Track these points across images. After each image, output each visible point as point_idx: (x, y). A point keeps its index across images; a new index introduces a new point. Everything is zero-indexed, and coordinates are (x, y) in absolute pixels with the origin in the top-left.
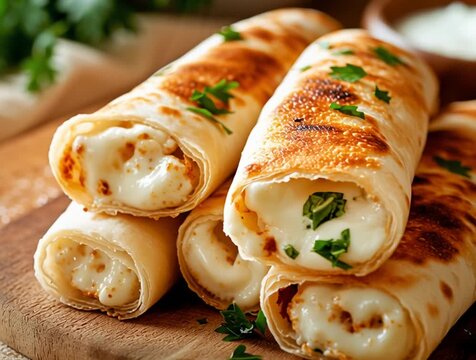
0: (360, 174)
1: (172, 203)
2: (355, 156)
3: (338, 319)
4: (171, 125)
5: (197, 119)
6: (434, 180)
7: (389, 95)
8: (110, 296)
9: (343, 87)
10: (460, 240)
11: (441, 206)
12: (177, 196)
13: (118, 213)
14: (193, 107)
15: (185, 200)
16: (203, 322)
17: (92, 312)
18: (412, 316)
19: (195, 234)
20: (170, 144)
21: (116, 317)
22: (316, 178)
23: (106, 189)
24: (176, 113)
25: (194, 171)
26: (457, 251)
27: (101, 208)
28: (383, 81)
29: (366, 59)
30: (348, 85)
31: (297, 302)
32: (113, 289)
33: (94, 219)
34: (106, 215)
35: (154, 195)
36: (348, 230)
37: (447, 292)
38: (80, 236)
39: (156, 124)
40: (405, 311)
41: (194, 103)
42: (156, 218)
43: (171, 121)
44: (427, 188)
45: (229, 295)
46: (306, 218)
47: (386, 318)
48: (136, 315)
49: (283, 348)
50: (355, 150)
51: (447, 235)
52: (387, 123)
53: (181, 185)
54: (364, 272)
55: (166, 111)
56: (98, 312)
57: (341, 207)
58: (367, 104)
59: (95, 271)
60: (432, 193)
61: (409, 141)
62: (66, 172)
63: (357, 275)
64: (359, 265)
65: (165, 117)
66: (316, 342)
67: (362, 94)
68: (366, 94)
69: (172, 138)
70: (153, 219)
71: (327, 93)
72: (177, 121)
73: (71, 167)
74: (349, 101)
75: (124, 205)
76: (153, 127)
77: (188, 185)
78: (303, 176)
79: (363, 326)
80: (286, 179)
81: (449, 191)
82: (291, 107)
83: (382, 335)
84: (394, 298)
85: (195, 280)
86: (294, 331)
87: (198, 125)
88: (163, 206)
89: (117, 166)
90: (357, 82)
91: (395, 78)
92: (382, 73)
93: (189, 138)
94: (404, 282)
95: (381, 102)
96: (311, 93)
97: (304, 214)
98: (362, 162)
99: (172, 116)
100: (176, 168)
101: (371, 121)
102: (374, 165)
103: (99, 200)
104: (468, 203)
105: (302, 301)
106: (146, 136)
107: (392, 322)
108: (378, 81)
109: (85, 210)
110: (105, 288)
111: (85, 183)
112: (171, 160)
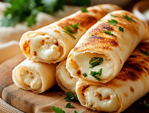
0: (106, 52)
1: (54, 59)
2: (106, 46)
3: (98, 96)
4: (56, 35)
5: (65, 34)
6: (138, 57)
7: (124, 29)
8: (33, 86)
9: (110, 26)
10: (141, 75)
11: (138, 64)
12: (56, 57)
13: (39, 61)
14: (65, 31)
15: (58, 58)
16: (61, 96)
17: (29, 91)
18: (119, 96)
19: (61, 69)
20: (55, 41)
21: (35, 93)
22: (93, 52)
23: (35, 54)
24: (59, 32)
25: (61, 50)
26: (138, 78)
27: (34, 60)
28: (124, 25)
29: (121, 19)
30: (112, 26)
31: (87, 90)
32: (35, 84)
33: (32, 63)
34: (35, 62)
35: (49, 56)
36: (102, 69)
37: (132, 90)
38: (26, 67)
39: (52, 35)
40: (117, 95)
41: (66, 29)
42: (49, 63)
43: (56, 34)
44: (135, 59)
45: (70, 88)
46: (90, 65)
47: (111, 96)
48: (41, 92)
49: (82, 104)
50: (106, 45)
51: (136, 73)
52: (121, 38)
53: (57, 54)
54: (105, 82)
55: (56, 31)
56: (31, 91)
57: (101, 62)
58: (116, 31)
59: (31, 78)
60: (136, 60)
61: (127, 43)
62: (25, 48)
63: (103, 83)
64: (104, 80)
65: (55, 33)
66: (91, 103)
67: (115, 29)
68: (116, 29)
69: (56, 39)
70: (48, 64)
71: (104, 28)
72: (58, 34)
73: (27, 47)
74: (110, 31)
75: (41, 59)
76: (51, 36)
77: (59, 54)
78: (89, 52)
79: (105, 99)
80: (84, 52)
81: (141, 60)
82: (93, 31)
83: (109, 102)
84: (114, 90)
85: (61, 83)
86: (85, 100)
87: (65, 36)
88: (52, 60)
89: (39, 47)
90: (115, 25)
91: (129, 25)
92: (125, 23)
93: (61, 39)
94: (118, 86)
95: (121, 31)
96: (100, 28)
97: (89, 63)
98: (107, 48)
99: (57, 33)
100: (56, 48)
101: (115, 36)
102: (111, 49)
103: (34, 57)
104: (147, 64)
105: (88, 90)
106: (48, 38)
107: (113, 98)
108: (122, 25)
109: (29, 60)
110: (32, 84)
111: (30, 52)
112: (54, 46)
